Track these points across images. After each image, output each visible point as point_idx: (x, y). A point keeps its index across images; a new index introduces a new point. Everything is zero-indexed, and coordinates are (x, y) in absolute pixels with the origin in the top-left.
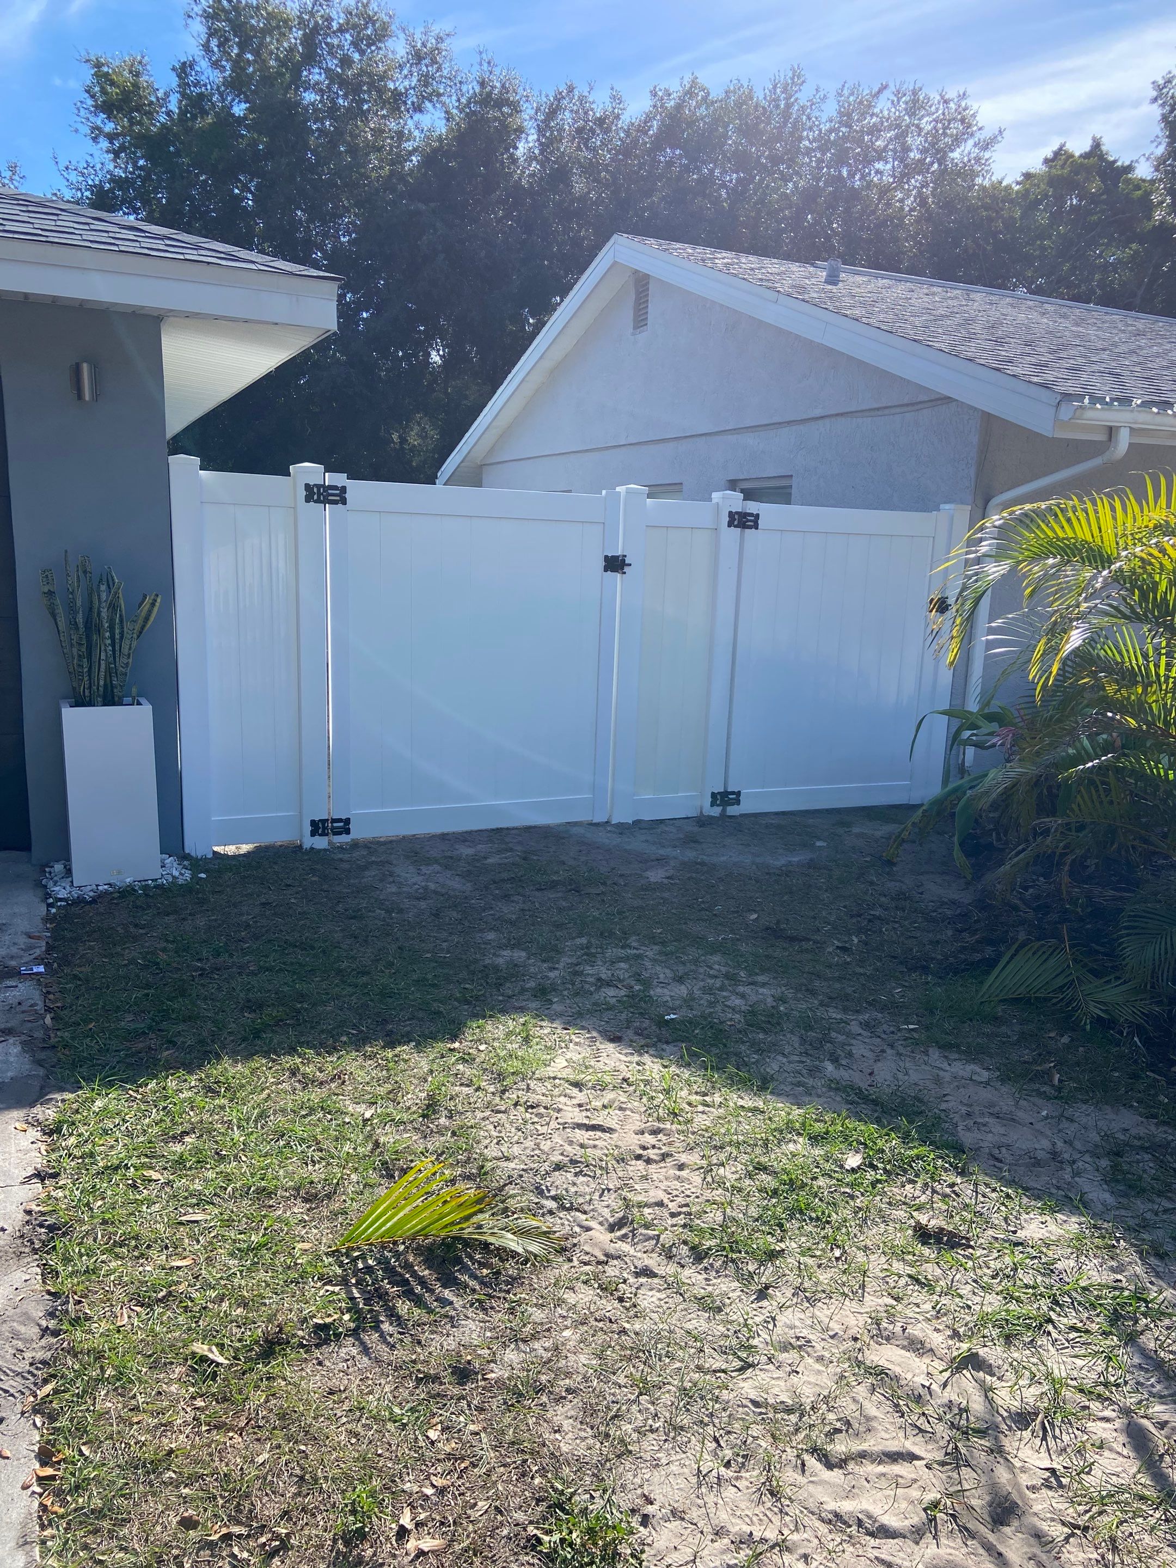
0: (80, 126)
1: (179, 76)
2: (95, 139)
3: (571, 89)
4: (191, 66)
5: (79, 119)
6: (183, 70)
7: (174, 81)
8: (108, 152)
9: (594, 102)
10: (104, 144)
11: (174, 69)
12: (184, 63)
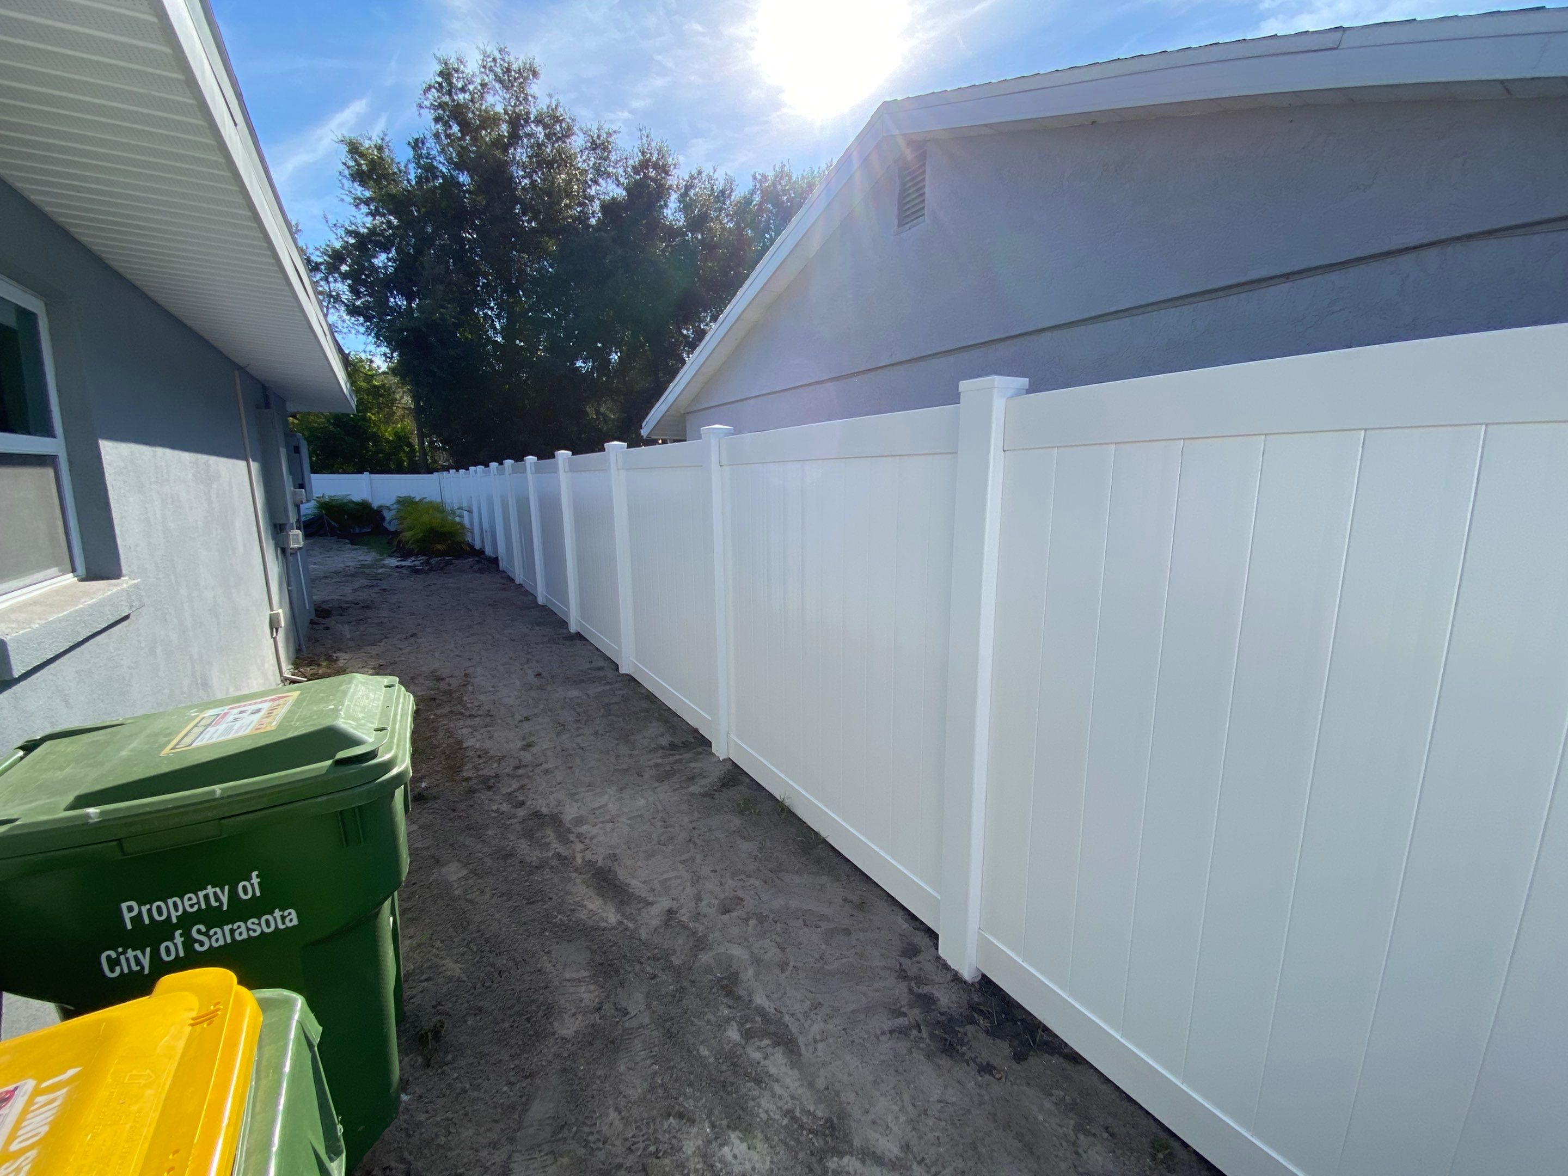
0: (344, 197)
1: (414, 148)
2: (357, 206)
3: (700, 173)
4: (423, 143)
5: (343, 192)
6: (417, 144)
7: (411, 153)
8: (367, 214)
9: (717, 179)
10: (364, 209)
11: (409, 143)
12: (417, 140)
